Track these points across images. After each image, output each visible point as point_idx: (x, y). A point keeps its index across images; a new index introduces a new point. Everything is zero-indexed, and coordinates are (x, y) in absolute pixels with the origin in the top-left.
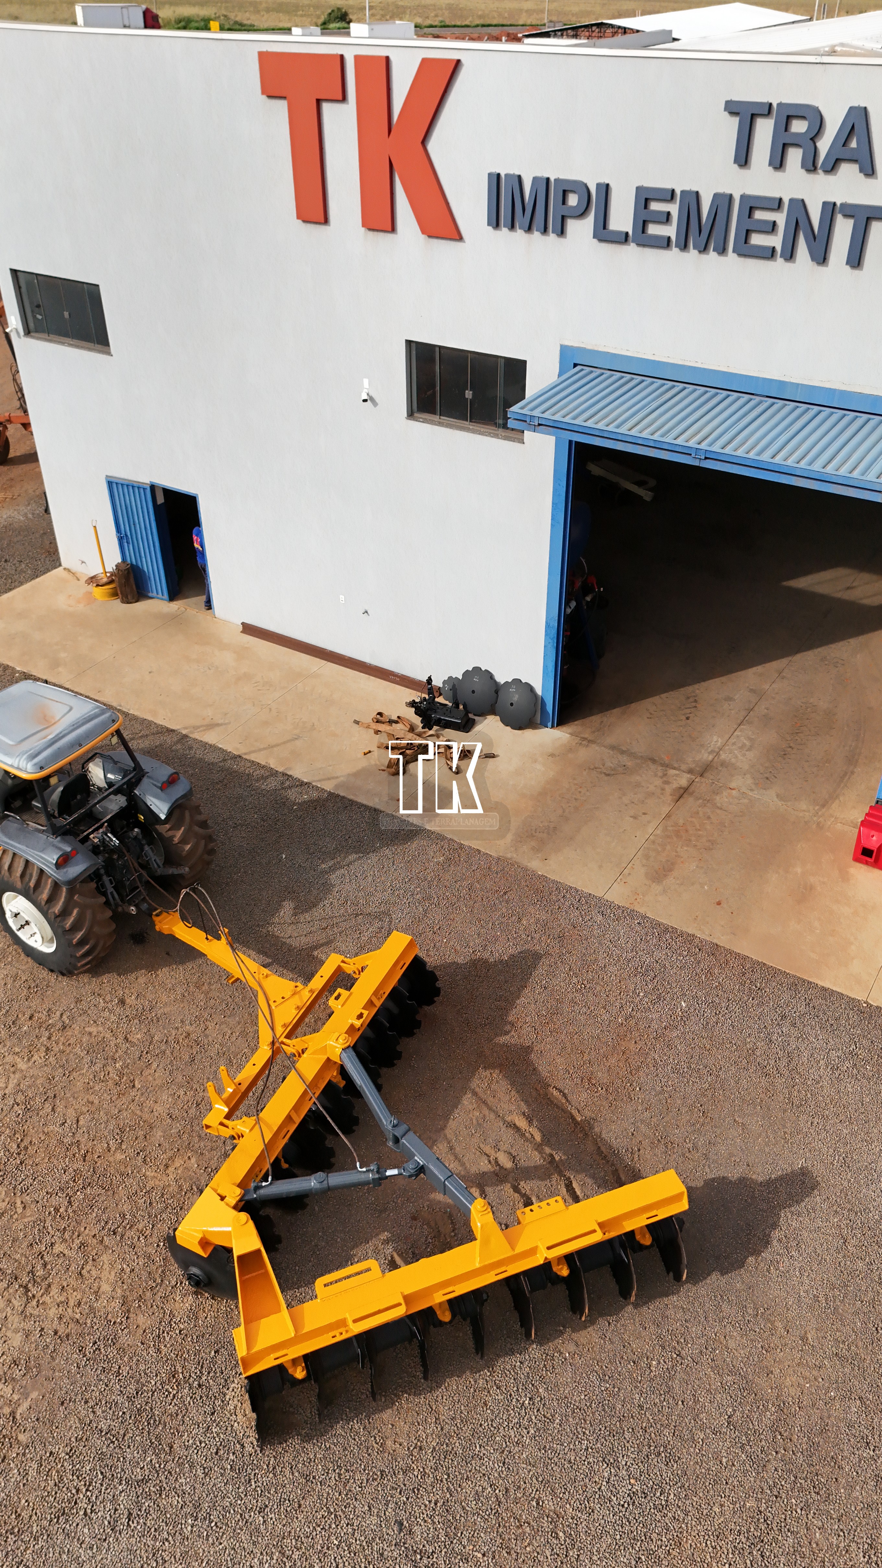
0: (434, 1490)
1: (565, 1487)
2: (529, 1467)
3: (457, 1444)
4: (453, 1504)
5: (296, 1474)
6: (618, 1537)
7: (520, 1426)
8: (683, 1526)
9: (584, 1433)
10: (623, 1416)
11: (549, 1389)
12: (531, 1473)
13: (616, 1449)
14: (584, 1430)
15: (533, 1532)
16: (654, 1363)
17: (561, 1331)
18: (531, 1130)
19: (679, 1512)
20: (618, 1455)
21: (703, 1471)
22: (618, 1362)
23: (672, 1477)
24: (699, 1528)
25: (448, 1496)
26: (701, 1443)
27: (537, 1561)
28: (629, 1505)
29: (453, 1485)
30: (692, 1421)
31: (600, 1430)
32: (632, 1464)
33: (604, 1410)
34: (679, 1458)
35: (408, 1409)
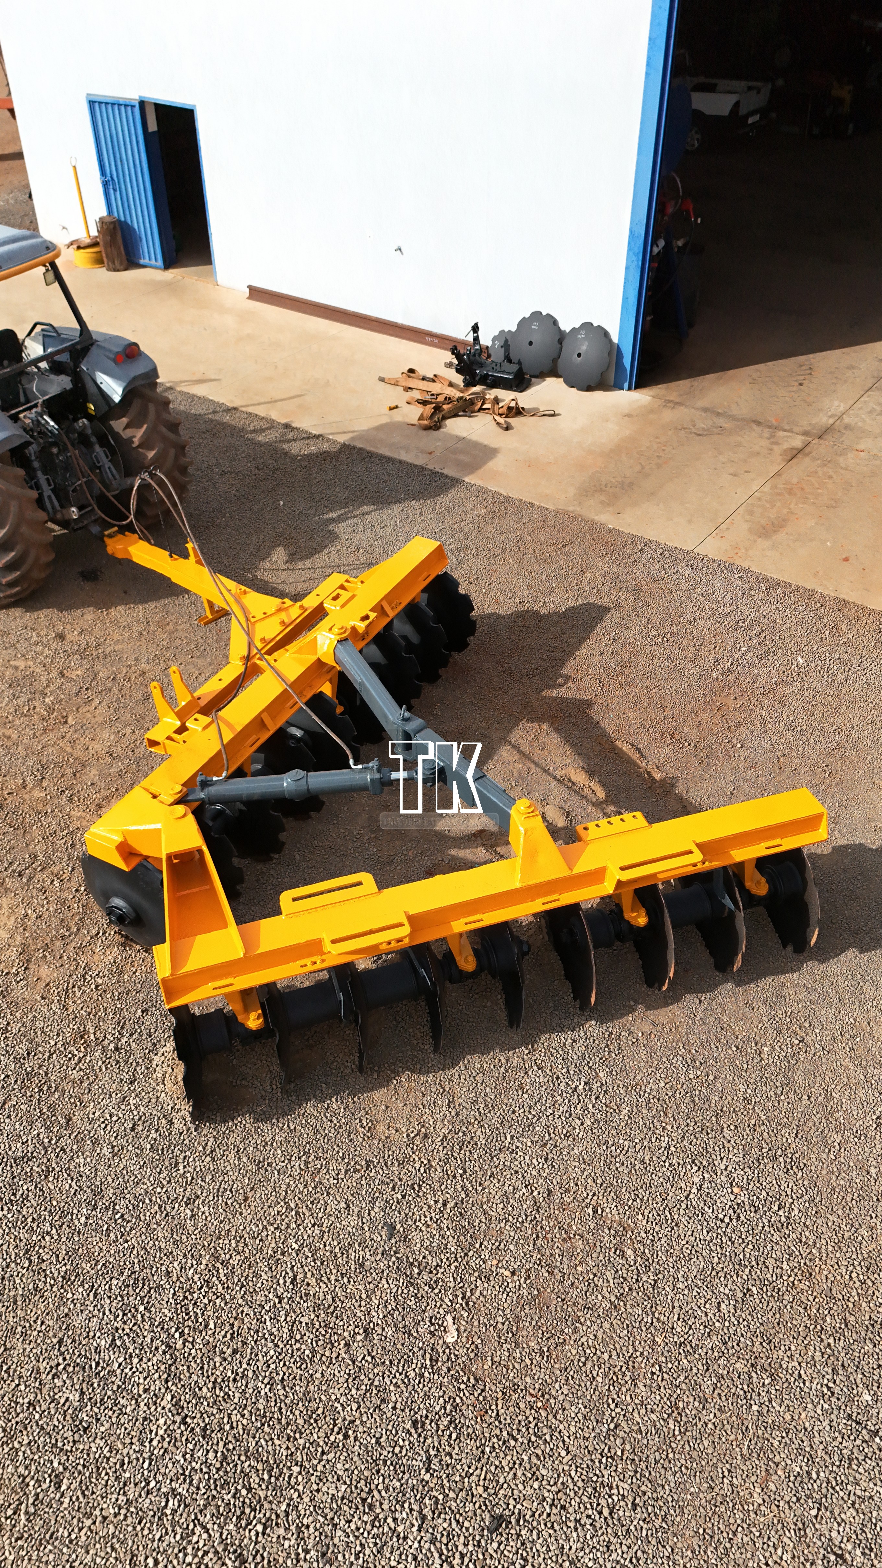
0: (443, 1187)
1: (636, 1192)
2: (583, 1166)
3: (479, 1133)
4: (470, 1206)
5: (245, 1159)
6: (716, 1260)
7: (570, 1115)
8: (814, 1251)
9: (664, 1128)
10: (722, 1110)
11: (614, 1073)
12: (586, 1173)
13: (711, 1150)
14: (664, 1124)
15: (587, 1247)
16: (766, 1049)
17: (631, 1007)
18: (591, 784)
19: (807, 1233)
20: (713, 1156)
21: (842, 1182)
22: (713, 1046)
23: (795, 1187)
24: (838, 1255)
25: (464, 1196)
26: (838, 1147)
27: (592, 1285)
28: (731, 1220)
29: (471, 1182)
30: (824, 1121)
31: (688, 1125)
32: (735, 1170)
33: (693, 1101)
34: (805, 1165)
35: (410, 1088)
